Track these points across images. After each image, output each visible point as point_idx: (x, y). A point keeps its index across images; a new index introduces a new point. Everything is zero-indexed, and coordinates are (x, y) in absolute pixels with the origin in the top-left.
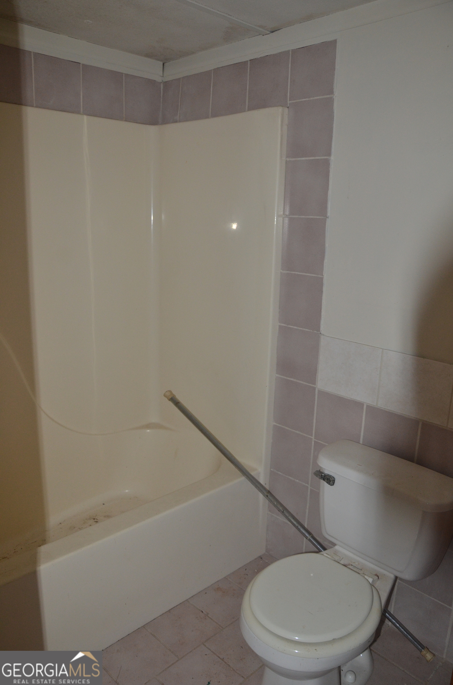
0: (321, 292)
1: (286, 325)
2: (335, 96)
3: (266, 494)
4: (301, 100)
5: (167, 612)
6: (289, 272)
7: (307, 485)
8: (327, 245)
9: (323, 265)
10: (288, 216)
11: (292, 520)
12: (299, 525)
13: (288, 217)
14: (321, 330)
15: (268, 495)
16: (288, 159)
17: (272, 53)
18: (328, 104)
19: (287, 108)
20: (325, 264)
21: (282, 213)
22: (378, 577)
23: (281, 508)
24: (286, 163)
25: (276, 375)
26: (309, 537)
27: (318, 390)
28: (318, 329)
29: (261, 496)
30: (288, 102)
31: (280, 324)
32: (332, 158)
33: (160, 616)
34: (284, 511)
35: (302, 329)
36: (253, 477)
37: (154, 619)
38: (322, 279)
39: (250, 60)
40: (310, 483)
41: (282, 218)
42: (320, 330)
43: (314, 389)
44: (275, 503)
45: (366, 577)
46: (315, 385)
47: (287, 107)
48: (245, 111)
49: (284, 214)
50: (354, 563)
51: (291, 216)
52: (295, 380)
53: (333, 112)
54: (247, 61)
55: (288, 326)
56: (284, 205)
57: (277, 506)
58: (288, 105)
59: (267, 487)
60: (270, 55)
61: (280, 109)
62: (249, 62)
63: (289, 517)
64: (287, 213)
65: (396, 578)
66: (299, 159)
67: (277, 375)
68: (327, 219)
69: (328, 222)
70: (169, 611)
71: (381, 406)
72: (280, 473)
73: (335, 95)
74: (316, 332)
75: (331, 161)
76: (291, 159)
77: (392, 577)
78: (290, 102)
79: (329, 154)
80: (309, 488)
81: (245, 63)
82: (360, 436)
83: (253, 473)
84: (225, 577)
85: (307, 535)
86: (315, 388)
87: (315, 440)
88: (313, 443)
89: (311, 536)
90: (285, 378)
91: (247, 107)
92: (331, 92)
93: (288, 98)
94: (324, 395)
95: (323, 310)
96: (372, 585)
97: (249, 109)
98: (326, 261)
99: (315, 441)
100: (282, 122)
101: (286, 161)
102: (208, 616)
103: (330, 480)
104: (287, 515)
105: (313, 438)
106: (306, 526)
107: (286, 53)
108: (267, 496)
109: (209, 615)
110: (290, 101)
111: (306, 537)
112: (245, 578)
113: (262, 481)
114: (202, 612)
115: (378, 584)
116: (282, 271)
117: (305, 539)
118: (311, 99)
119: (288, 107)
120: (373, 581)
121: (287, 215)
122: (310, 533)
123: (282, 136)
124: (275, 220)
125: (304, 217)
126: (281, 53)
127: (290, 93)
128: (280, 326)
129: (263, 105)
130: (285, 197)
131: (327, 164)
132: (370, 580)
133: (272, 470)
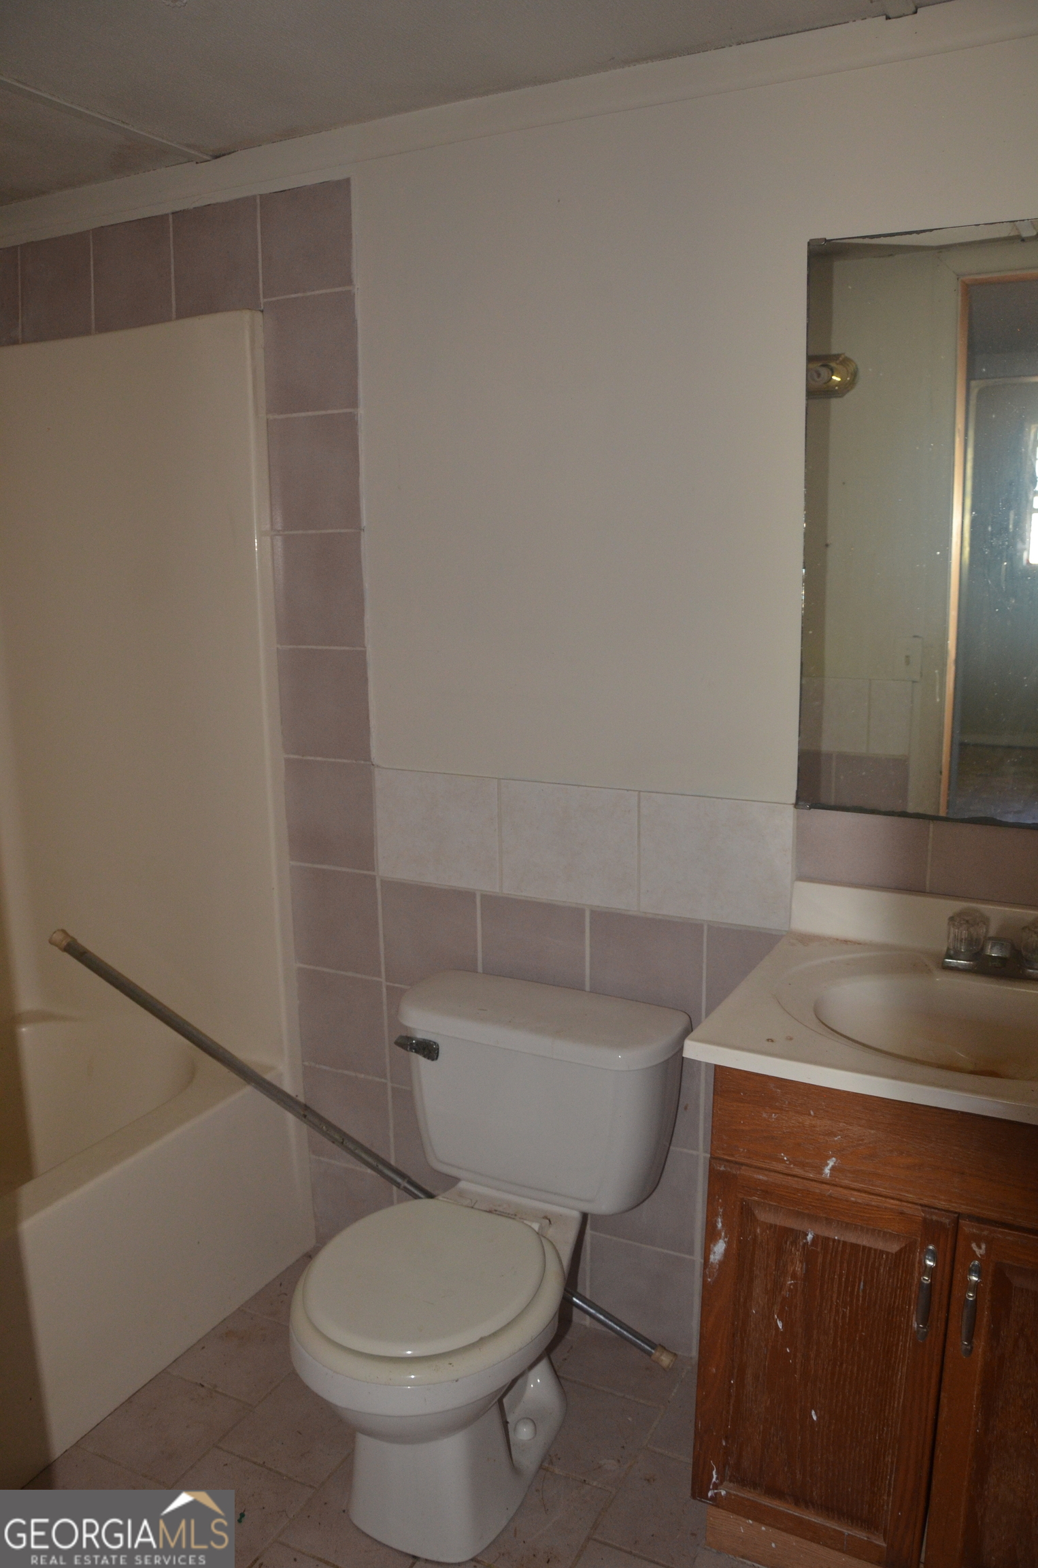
0: (365, 680)
1: (300, 757)
2: (356, 289)
3: (302, 1113)
4: (288, 297)
5: (123, 1403)
6: (295, 647)
7: (383, 1080)
8: (366, 585)
9: (362, 625)
10: (281, 533)
11: (364, 1155)
12: (378, 1163)
13: (281, 535)
14: (372, 758)
15: (306, 1113)
16: (271, 417)
17: (219, 200)
18: (345, 304)
19: (260, 314)
20: (367, 625)
21: (268, 526)
22: (550, 1221)
23: (337, 1136)
24: (267, 423)
25: (291, 862)
26: (405, 1184)
27: (382, 881)
28: (367, 757)
29: (290, 1118)
30: (262, 300)
31: (286, 756)
32: (361, 411)
33: (109, 1415)
34: (343, 1140)
35: (333, 760)
36: (269, 1083)
37: (98, 1425)
38: (364, 653)
39: (173, 213)
40: (388, 1075)
41: (268, 539)
42: (370, 759)
43: (373, 878)
44: (324, 1127)
45: (525, 1222)
46: (374, 871)
47: (260, 311)
48: (170, 320)
49: (272, 529)
50: (499, 1206)
51: (286, 533)
52: (333, 868)
53: (355, 321)
54: (167, 215)
55: (305, 758)
56: (271, 511)
57: (328, 1132)
58: (262, 306)
59: (301, 1099)
60: (214, 205)
61: (246, 315)
62: (171, 216)
63: (356, 1151)
64: (279, 526)
65: (585, 1216)
66: (295, 415)
67: (293, 863)
68: (362, 533)
69: (365, 538)
70: (129, 1400)
71: (510, 893)
72: (324, 1067)
73: (357, 287)
74: (362, 762)
75: (359, 416)
76: (276, 416)
77: (576, 1215)
78: (266, 300)
79: (354, 403)
80: (389, 1085)
81: (163, 218)
82: (476, 960)
83: (268, 1077)
84: (239, 1308)
85: (399, 1180)
86: (375, 876)
87: (388, 984)
88: (384, 990)
89: (406, 1180)
90: (310, 865)
91: (174, 310)
92: (350, 282)
93: (261, 292)
94: (397, 888)
95: (371, 717)
96: (540, 1235)
97: (180, 316)
98: (368, 617)
99: (388, 987)
100: (253, 341)
101: (268, 420)
102: (216, 1392)
103: (429, 1050)
104: (351, 1146)
105: (383, 980)
106: (393, 1162)
107: (248, 202)
108: (305, 1116)
109: (217, 1389)
110: (264, 297)
111: (398, 1185)
112: (282, 1302)
113: (288, 1086)
114: (203, 1386)
115: (551, 1232)
116: (279, 646)
117: (395, 1188)
118: (309, 294)
119: (262, 311)
120: (541, 1227)
121: (279, 531)
122: (403, 1176)
123: (254, 371)
124: (256, 541)
125: (314, 532)
126: (237, 200)
127: (263, 282)
128: (287, 760)
129: (209, 307)
130: (271, 495)
131: (351, 422)
132: (536, 1226)
133: (306, 1063)
